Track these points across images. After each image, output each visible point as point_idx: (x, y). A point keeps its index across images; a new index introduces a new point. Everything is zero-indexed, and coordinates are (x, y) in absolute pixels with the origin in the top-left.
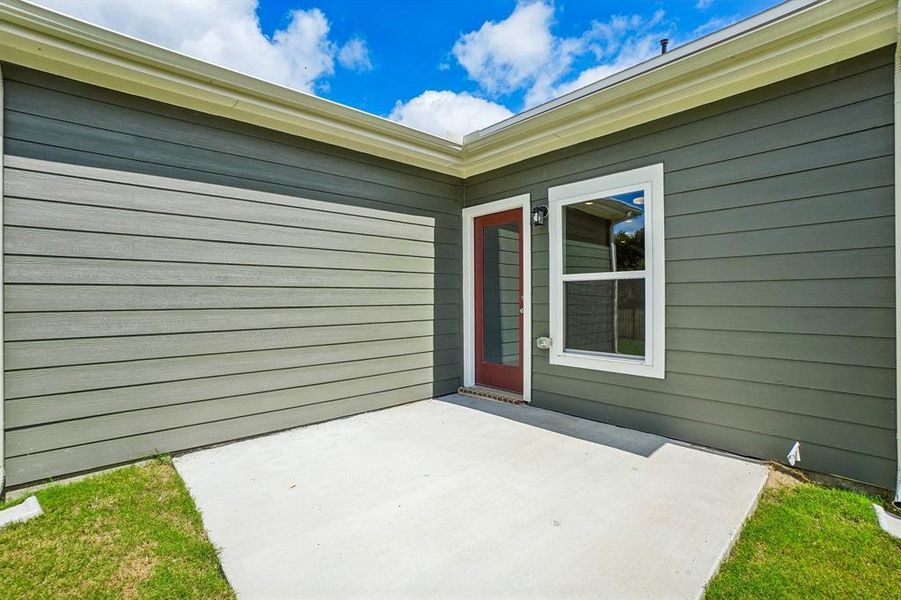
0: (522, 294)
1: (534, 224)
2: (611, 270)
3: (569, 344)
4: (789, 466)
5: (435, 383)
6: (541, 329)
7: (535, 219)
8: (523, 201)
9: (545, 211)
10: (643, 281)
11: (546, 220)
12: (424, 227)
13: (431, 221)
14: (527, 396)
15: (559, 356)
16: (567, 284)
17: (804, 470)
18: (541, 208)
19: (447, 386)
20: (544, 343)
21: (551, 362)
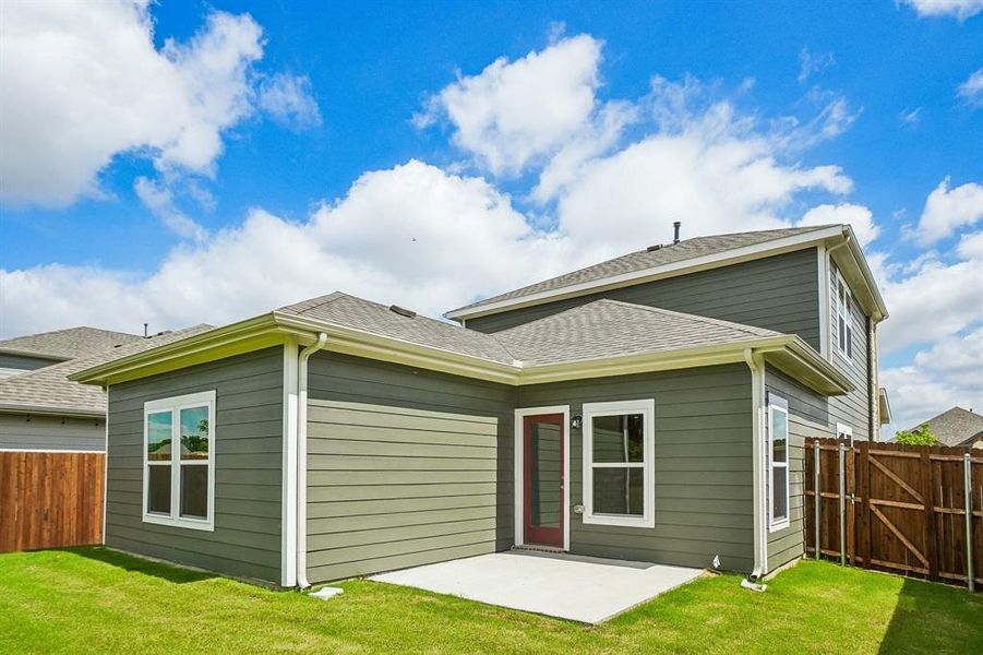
0: (562, 474)
1: (572, 428)
2: (624, 461)
3: (597, 509)
4: (714, 568)
5: (498, 541)
6: (577, 499)
7: (574, 424)
8: (565, 409)
9: (581, 419)
10: (642, 469)
11: (581, 425)
12: (490, 424)
13: (495, 420)
14: (567, 547)
15: (590, 518)
16: (595, 470)
17: (721, 570)
18: (577, 417)
19: (505, 545)
20: (579, 509)
21: (584, 522)
